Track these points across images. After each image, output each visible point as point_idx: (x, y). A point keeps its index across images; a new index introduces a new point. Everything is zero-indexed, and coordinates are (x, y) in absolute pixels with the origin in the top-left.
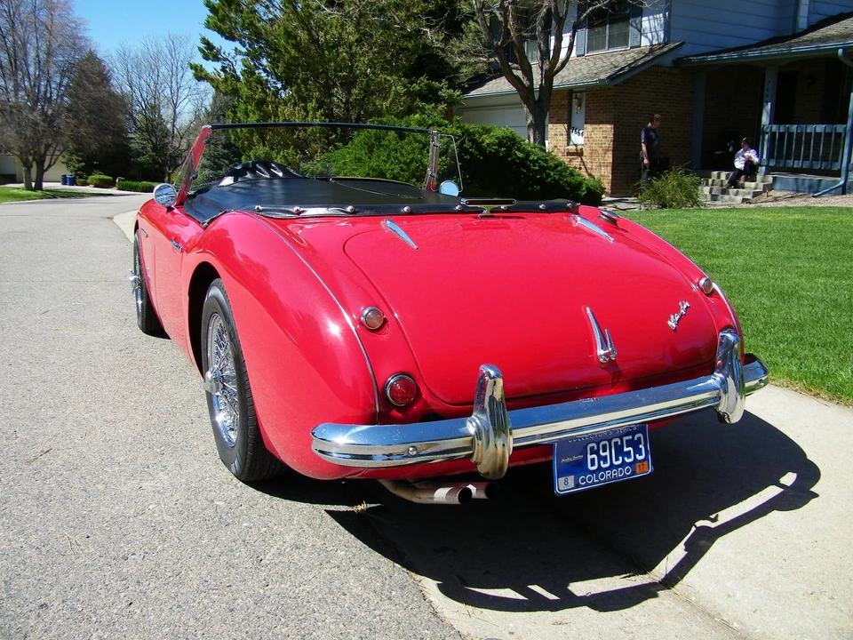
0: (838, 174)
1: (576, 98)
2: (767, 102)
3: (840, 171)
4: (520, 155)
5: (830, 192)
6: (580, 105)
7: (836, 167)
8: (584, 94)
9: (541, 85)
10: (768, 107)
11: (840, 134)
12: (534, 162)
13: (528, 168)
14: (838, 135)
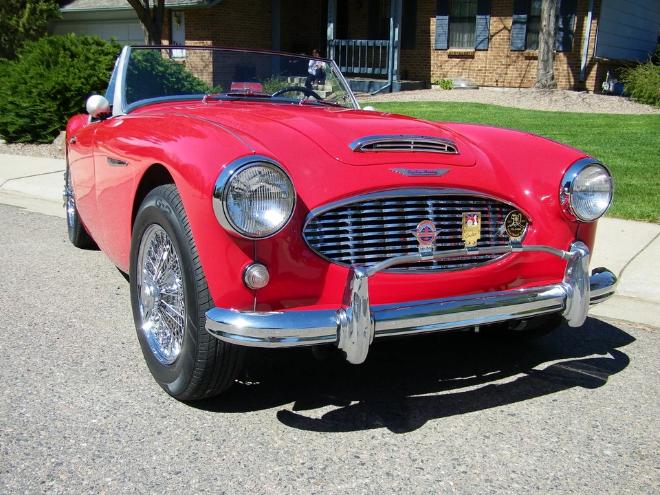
0: (386, 77)
1: (176, 16)
2: (331, 22)
3: (387, 74)
4: (161, 69)
5: (382, 92)
6: (179, 22)
7: (384, 72)
8: (183, 13)
9: (155, 6)
10: (332, 25)
11: (386, 47)
12: (171, 75)
13: (167, 80)
14: (384, 48)
